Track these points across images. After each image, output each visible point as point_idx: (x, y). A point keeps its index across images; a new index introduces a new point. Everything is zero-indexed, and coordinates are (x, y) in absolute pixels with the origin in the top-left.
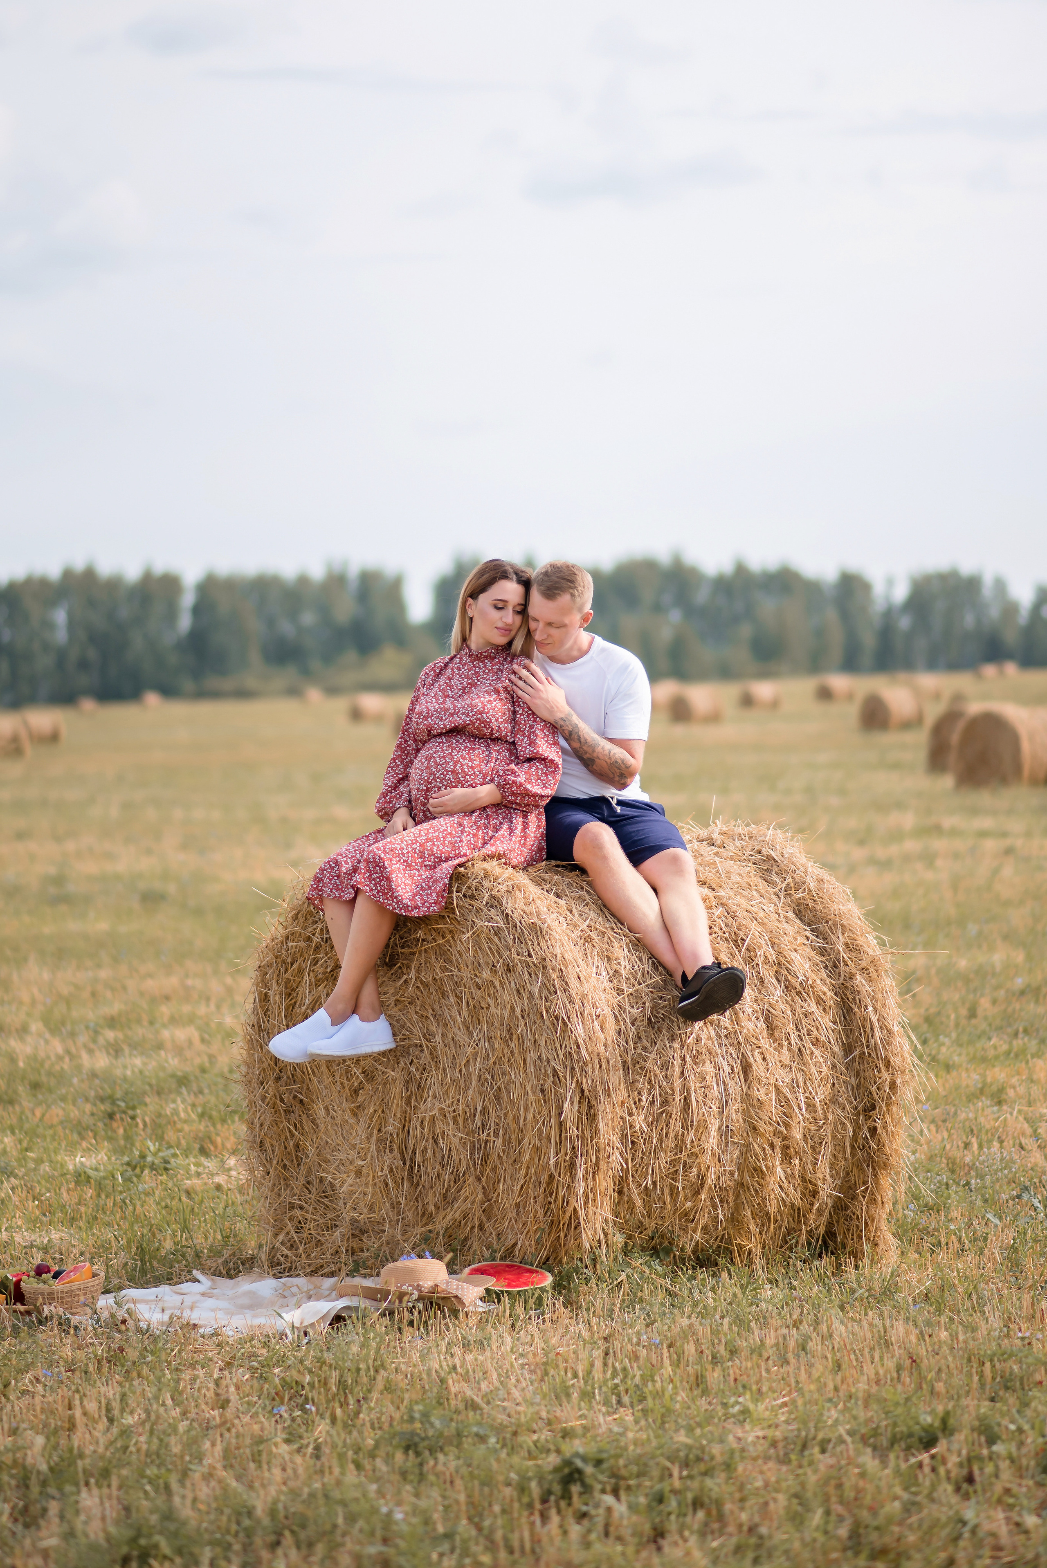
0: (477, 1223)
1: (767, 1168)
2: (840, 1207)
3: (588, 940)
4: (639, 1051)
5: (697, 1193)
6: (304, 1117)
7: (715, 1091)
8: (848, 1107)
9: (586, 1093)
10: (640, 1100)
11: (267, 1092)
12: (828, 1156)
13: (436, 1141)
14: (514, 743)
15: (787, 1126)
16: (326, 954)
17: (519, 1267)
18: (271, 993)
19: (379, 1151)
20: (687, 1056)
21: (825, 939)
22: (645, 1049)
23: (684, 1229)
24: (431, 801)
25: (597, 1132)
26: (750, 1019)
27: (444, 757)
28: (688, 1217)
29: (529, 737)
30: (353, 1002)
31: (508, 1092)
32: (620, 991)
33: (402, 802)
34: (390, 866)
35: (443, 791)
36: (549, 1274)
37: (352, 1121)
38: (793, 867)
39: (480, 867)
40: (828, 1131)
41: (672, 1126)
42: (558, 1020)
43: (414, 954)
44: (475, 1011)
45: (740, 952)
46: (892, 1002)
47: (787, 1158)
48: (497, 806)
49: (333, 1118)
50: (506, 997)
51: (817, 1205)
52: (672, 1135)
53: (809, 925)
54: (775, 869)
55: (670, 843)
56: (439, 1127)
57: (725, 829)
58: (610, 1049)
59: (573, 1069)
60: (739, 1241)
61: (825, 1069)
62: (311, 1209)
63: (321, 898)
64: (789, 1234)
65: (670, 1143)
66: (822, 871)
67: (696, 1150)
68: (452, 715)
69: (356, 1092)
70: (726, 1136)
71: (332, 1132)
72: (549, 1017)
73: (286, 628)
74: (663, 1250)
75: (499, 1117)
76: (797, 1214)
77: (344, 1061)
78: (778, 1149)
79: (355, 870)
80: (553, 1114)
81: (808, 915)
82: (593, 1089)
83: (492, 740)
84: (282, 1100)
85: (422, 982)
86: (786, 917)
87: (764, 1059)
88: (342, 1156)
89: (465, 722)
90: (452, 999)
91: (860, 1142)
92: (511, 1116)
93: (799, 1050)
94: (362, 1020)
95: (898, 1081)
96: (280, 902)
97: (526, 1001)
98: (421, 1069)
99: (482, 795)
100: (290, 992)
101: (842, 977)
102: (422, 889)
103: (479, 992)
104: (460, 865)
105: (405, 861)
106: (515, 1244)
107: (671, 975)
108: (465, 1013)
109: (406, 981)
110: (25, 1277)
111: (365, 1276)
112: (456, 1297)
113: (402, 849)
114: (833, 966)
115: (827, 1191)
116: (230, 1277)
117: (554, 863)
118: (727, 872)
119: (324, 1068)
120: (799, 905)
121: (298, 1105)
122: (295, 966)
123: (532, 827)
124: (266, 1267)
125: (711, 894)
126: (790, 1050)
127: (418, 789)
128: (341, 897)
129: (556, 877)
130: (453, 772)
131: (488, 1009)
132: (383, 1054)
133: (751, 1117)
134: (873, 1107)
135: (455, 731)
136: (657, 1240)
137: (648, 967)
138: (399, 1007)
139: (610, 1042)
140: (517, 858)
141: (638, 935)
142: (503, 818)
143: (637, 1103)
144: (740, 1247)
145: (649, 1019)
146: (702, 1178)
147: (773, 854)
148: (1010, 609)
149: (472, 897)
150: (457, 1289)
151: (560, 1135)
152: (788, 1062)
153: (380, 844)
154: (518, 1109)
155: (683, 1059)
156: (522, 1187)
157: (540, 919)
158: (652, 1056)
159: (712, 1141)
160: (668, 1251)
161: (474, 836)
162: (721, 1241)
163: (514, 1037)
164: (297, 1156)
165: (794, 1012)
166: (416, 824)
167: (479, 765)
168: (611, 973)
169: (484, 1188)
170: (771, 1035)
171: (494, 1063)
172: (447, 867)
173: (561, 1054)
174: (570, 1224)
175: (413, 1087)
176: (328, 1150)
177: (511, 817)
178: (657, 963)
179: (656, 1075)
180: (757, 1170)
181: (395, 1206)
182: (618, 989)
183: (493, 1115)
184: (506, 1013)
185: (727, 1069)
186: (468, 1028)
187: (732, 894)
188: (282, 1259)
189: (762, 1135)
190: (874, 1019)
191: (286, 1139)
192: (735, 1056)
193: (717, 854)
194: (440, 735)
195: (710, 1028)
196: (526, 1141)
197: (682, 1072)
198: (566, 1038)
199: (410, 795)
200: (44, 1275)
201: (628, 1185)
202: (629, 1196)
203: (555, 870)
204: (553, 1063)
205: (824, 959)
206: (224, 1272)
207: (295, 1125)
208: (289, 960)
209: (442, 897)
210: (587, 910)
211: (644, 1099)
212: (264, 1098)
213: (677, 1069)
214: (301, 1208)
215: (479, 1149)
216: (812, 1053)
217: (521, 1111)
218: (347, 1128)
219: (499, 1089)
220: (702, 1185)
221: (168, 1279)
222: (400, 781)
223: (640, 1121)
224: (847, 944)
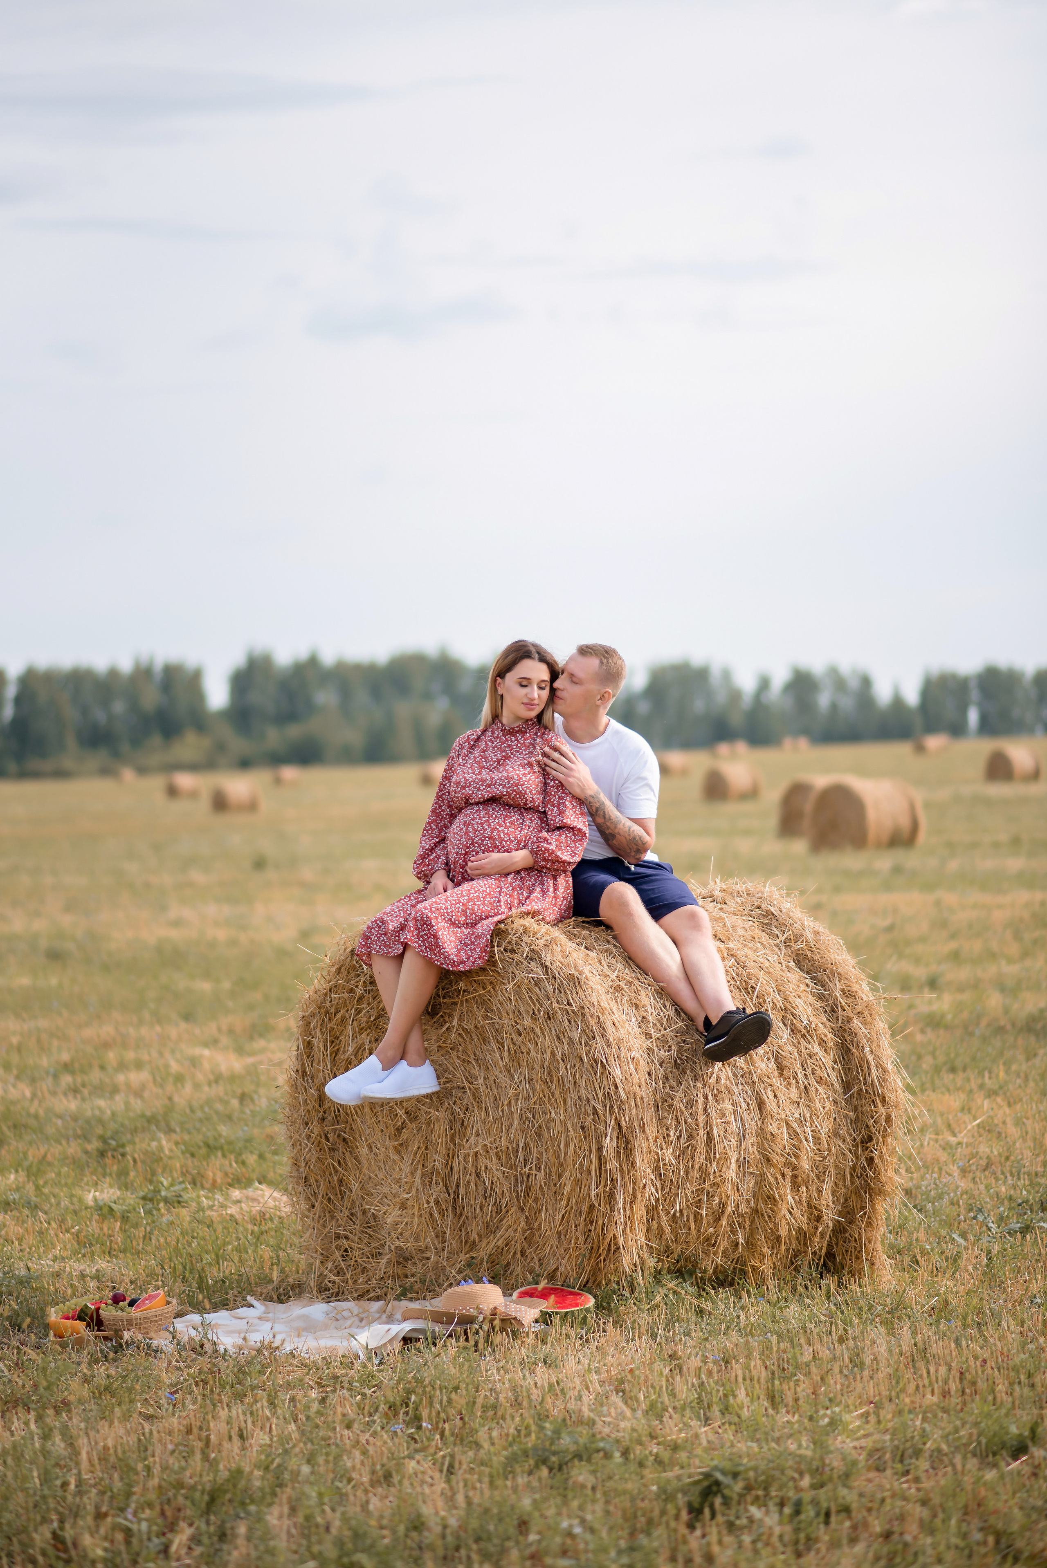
0: (519, 1249)
1: (780, 1196)
2: (839, 1230)
3: (618, 989)
4: (667, 1090)
5: (718, 1219)
6: (348, 1154)
7: (734, 1127)
8: (848, 1139)
9: (624, 1129)
10: (668, 1135)
11: (312, 1132)
12: (831, 1184)
13: (478, 1175)
14: (545, 813)
15: (797, 1156)
16: (369, 1004)
17: (562, 1290)
18: (315, 1041)
19: (424, 1185)
20: (709, 1095)
21: (823, 986)
22: (672, 1088)
23: (706, 1253)
24: (470, 864)
25: (633, 1164)
26: (762, 1060)
27: (482, 824)
28: (710, 1242)
29: (558, 807)
30: (401, 1050)
31: (549, 1129)
32: (648, 1036)
33: (440, 864)
34: (437, 924)
35: (481, 855)
36: (590, 1296)
37: (396, 1157)
38: (791, 921)
39: (518, 923)
40: (830, 1161)
41: (697, 1159)
42: (597, 1063)
43: (455, 1004)
44: (515, 1057)
45: (752, 999)
46: (885, 1042)
47: (796, 1187)
48: (529, 870)
49: (376, 1155)
50: (547, 1042)
51: (820, 1229)
52: (697, 1167)
53: (808, 973)
54: (774, 923)
55: (685, 900)
56: (483, 1162)
57: (724, 887)
58: (644, 1088)
59: (611, 1107)
60: (753, 1263)
61: (827, 1105)
62: (356, 1239)
63: (369, 955)
64: (796, 1256)
65: (695, 1174)
66: (817, 924)
67: (718, 1180)
68: (489, 786)
69: (399, 1130)
70: (744, 1167)
71: (374, 1167)
72: (589, 1060)
73: (100, 716)
74: (687, 1272)
75: (540, 1153)
76: (803, 1237)
77: (388, 1103)
78: (788, 1179)
79: (403, 928)
80: (593, 1148)
81: (807, 965)
82: (631, 1126)
83: (525, 809)
84: (327, 1139)
85: (464, 1029)
86: (787, 967)
87: (775, 1096)
88: (385, 1190)
89: (502, 792)
90: (494, 1045)
91: (858, 1171)
92: (551, 1152)
93: (805, 1087)
94: (410, 1065)
95: (893, 1115)
96: (321, 957)
97: (566, 1046)
98: (464, 1109)
99: (517, 859)
100: (334, 1039)
101: (840, 1021)
102: (466, 945)
103: (520, 1039)
104: (500, 922)
105: (449, 920)
106: (557, 1269)
107: (692, 1020)
108: (506, 1060)
109: (448, 1029)
110: (103, 1306)
111: (411, 1300)
112: (515, 1318)
113: (446, 908)
114: (832, 1011)
115: (830, 1216)
116: (281, 1302)
117: (581, 919)
118: (733, 926)
119: (367, 1109)
120: (798, 955)
121: (342, 1143)
122: (339, 1016)
123: (561, 889)
124: (314, 1293)
125: (722, 946)
126: (798, 1088)
127: (457, 853)
128: (389, 952)
129: (584, 932)
130: (490, 838)
131: (528, 1053)
132: (426, 1096)
133: (765, 1150)
134: (870, 1139)
135: (493, 800)
136: (682, 1262)
137: (671, 1013)
138: (442, 1052)
139: (643, 1082)
140: (551, 915)
141: (662, 984)
142: (535, 880)
143: (666, 1137)
144: (754, 1269)
145: (675, 1061)
146: (723, 1205)
147: (772, 909)
148: (735, 695)
149: (513, 951)
150: (516, 1311)
151: (600, 1169)
152: (796, 1099)
153: (426, 904)
154: (559, 1146)
155: (706, 1097)
156: (563, 1217)
157: (577, 971)
158: (680, 1094)
159: (731, 1172)
160: (691, 1273)
161: (511, 896)
162: (737, 1263)
163: (555, 1079)
164: (340, 1191)
165: (800, 1053)
166: (457, 885)
167: (514, 832)
168: (640, 1019)
169: (527, 1218)
170: (781, 1075)
171: (535, 1103)
172: (487, 925)
173: (600, 1094)
174: (609, 1250)
175: (458, 1126)
176: (371, 1184)
177: (543, 880)
178: (679, 1009)
179: (682, 1112)
180: (771, 1199)
181: (440, 1236)
182: (646, 1034)
183: (534, 1151)
184: (548, 1056)
185: (744, 1106)
186: (509, 1071)
187: (740, 946)
188: (330, 1285)
189: (774, 1166)
190: (870, 1058)
191: (331, 1174)
192: (750, 1092)
193: (721, 909)
194: (477, 804)
195: (728, 1068)
196: (567, 1174)
197: (705, 1110)
198: (605, 1079)
199: (447, 858)
200: (121, 1303)
201: (658, 1213)
202: (659, 1224)
203: (582, 925)
204: (593, 1102)
205: (823, 1005)
206: (275, 1297)
207: (339, 1161)
208: (332, 1010)
209: (485, 951)
210: (614, 962)
211: (672, 1134)
212: (309, 1137)
213: (701, 1107)
214: (347, 1238)
215: (522, 1182)
216: (817, 1090)
217: (562, 1146)
218: (390, 1164)
219: (540, 1127)
220: (723, 1212)
221: (224, 1305)
222: (436, 844)
223: (668, 1155)
224: (843, 990)
